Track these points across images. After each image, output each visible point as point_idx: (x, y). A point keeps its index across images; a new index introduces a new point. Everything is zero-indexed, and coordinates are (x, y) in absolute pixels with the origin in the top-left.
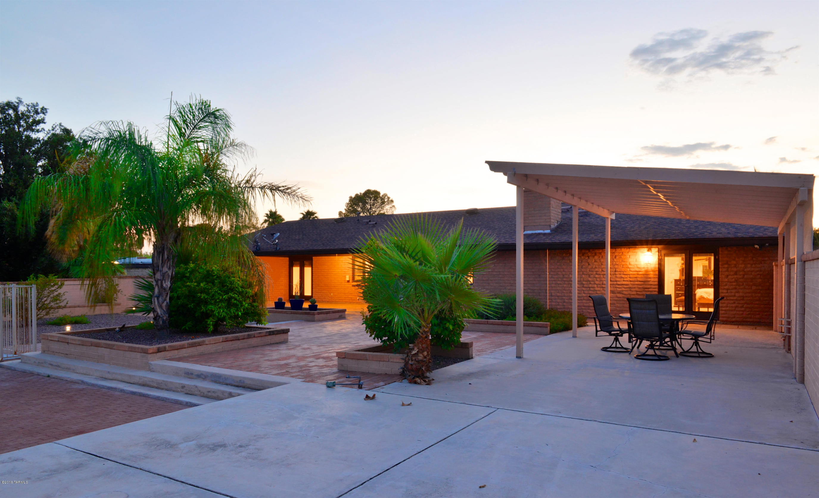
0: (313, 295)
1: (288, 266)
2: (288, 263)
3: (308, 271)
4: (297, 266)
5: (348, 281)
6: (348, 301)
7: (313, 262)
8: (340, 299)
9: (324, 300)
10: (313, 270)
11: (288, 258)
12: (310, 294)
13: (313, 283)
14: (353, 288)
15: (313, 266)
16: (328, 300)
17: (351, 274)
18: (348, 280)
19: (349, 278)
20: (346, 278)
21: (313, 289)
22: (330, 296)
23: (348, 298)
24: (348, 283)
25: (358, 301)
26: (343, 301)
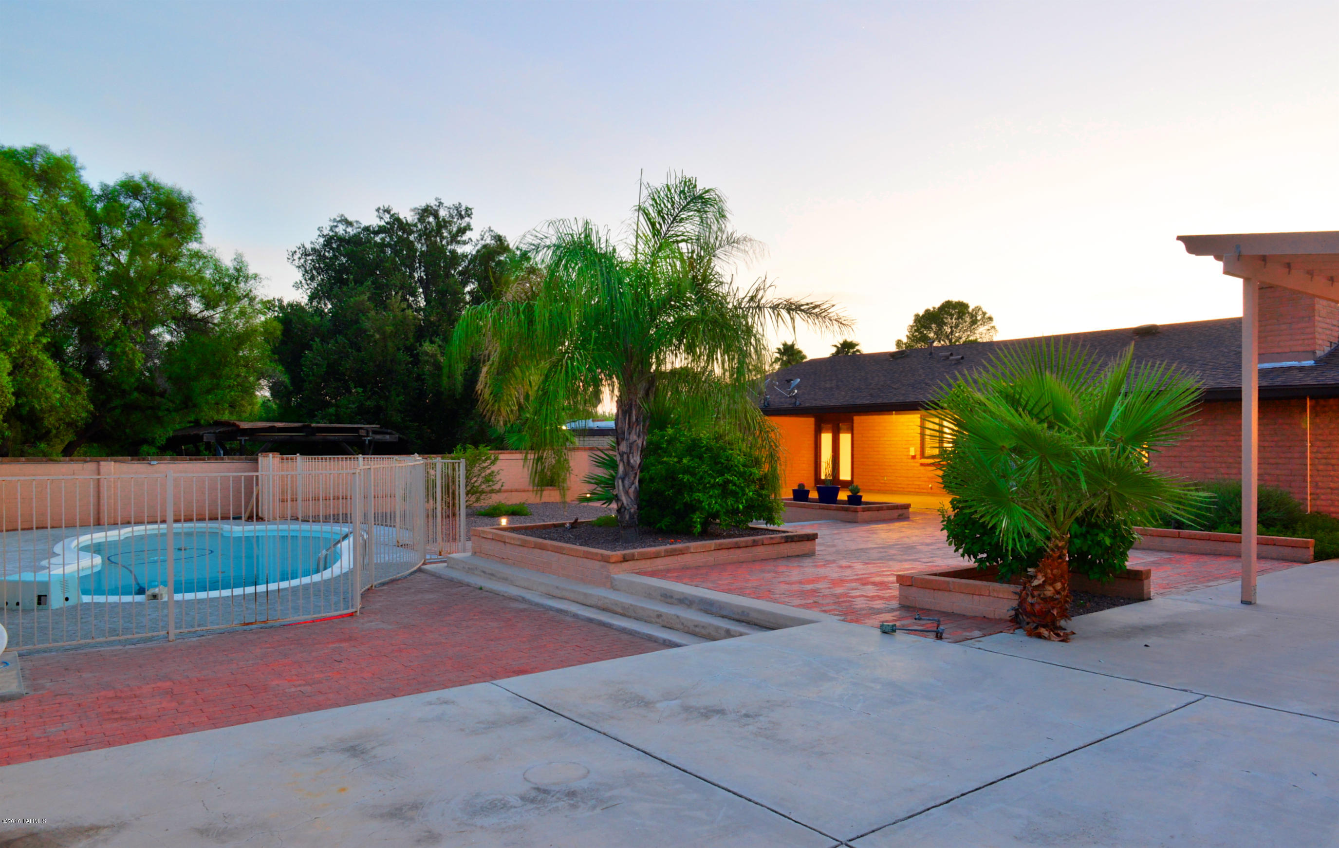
0: (855, 480)
1: (813, 432)
2: (812, 426)
3: (845, 439)
4: (828, 432)
5: (914, 457)
6: (913, 490)
7: (855, 425)
8: (899, 486)
9: (872, 488)
10: (855, 439)
11: (813, 419)
12: (849, 478)
13: (855, 460)
14: (922, 468)
15: (855, 432)
16: (879, 488)
17: (919, 446)
18: (913, 454)
19: (916, 451)
20: (909, 451)
21: (855, 470)
22: (882, 481)
23: (913, 484)
24: (912, 460)
25: (930, 491)
26: (906, 490)
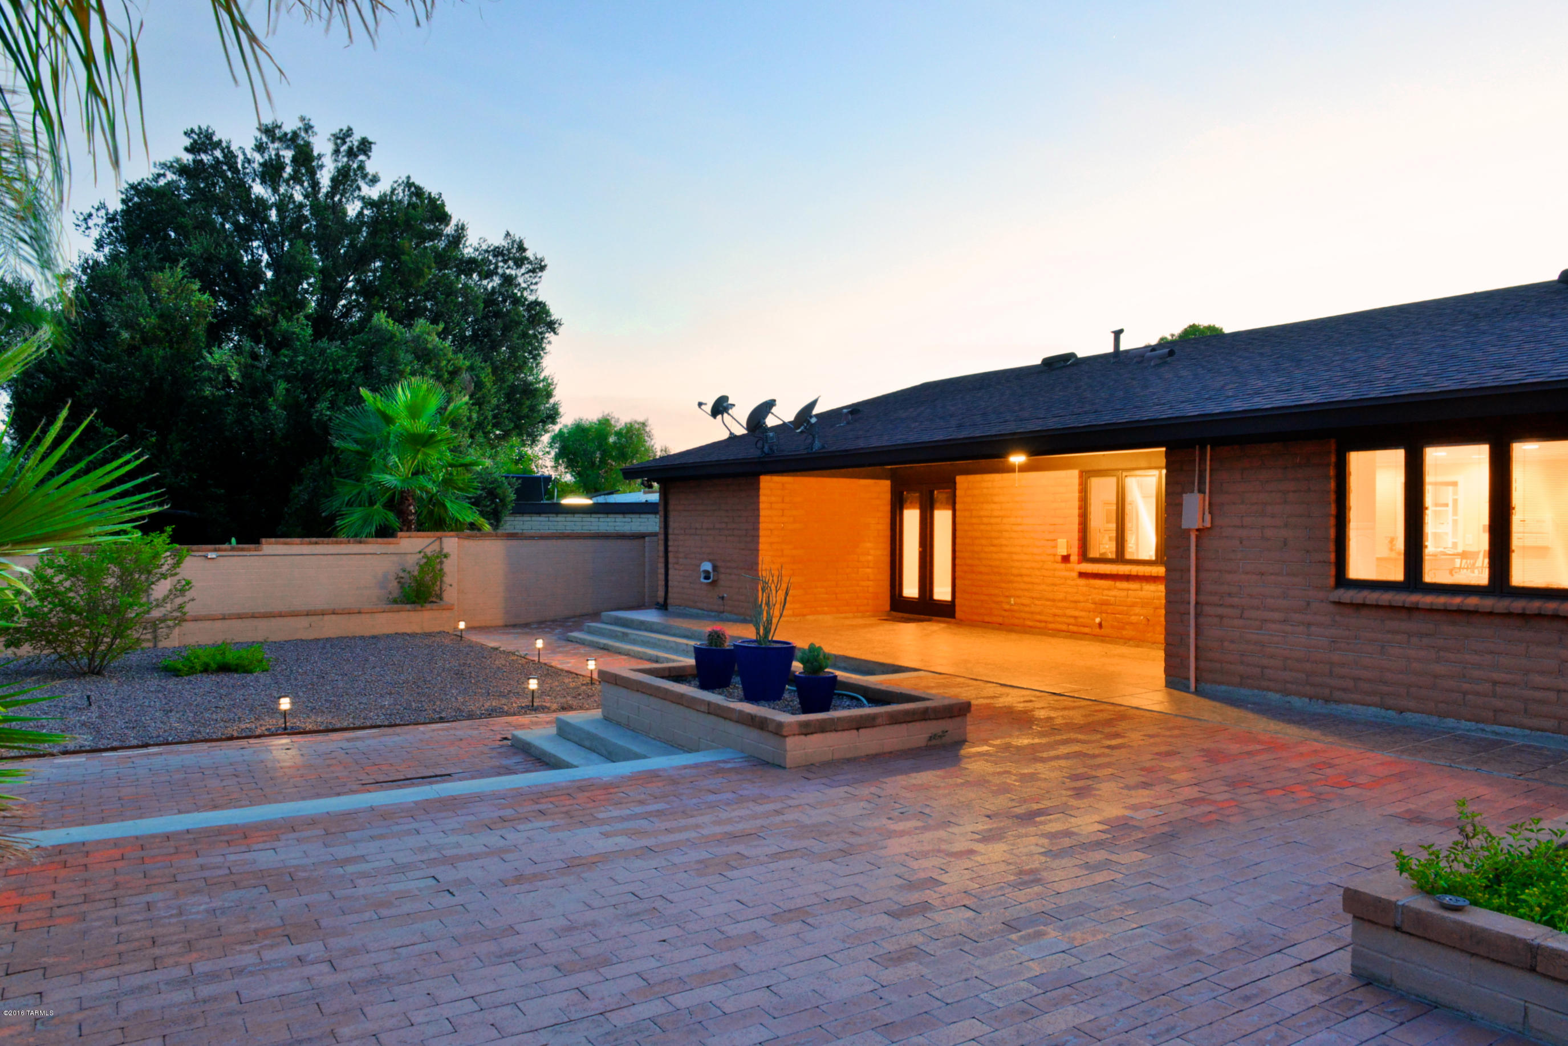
0: (957, 601)
1: (888, 508)
2: (887, 496)
3: (942, 519)
4: (914, 508)
5: (1066, 559)
6: (1064, 627)
7: (958, 493)
8: (1038, 617)
9: (987, 619)
10: (958, 519)
11: (888, 483)
12: (948, 597)
13: (958, 561)
14: (1083, 582)
15: (958, 506)
16: (1000, 620)
17: (1075, 535)
18: (1065, 553)
19: (1069, 546)
20: (1055, 547)
21: (957, 581)
22: (1007, 607)
23: (1064, 615)
24: (1063, 566)
25: (1097, 631)
26: (1051, 626)
